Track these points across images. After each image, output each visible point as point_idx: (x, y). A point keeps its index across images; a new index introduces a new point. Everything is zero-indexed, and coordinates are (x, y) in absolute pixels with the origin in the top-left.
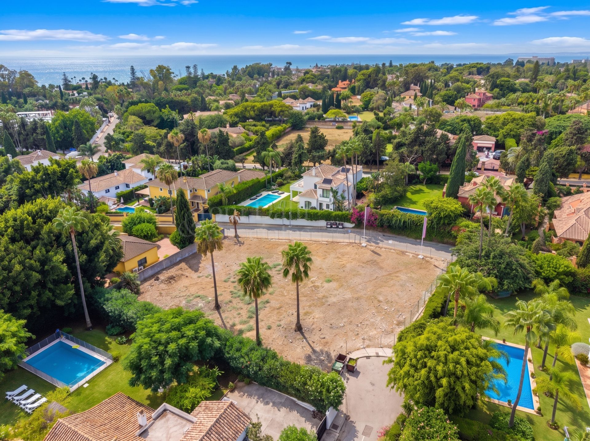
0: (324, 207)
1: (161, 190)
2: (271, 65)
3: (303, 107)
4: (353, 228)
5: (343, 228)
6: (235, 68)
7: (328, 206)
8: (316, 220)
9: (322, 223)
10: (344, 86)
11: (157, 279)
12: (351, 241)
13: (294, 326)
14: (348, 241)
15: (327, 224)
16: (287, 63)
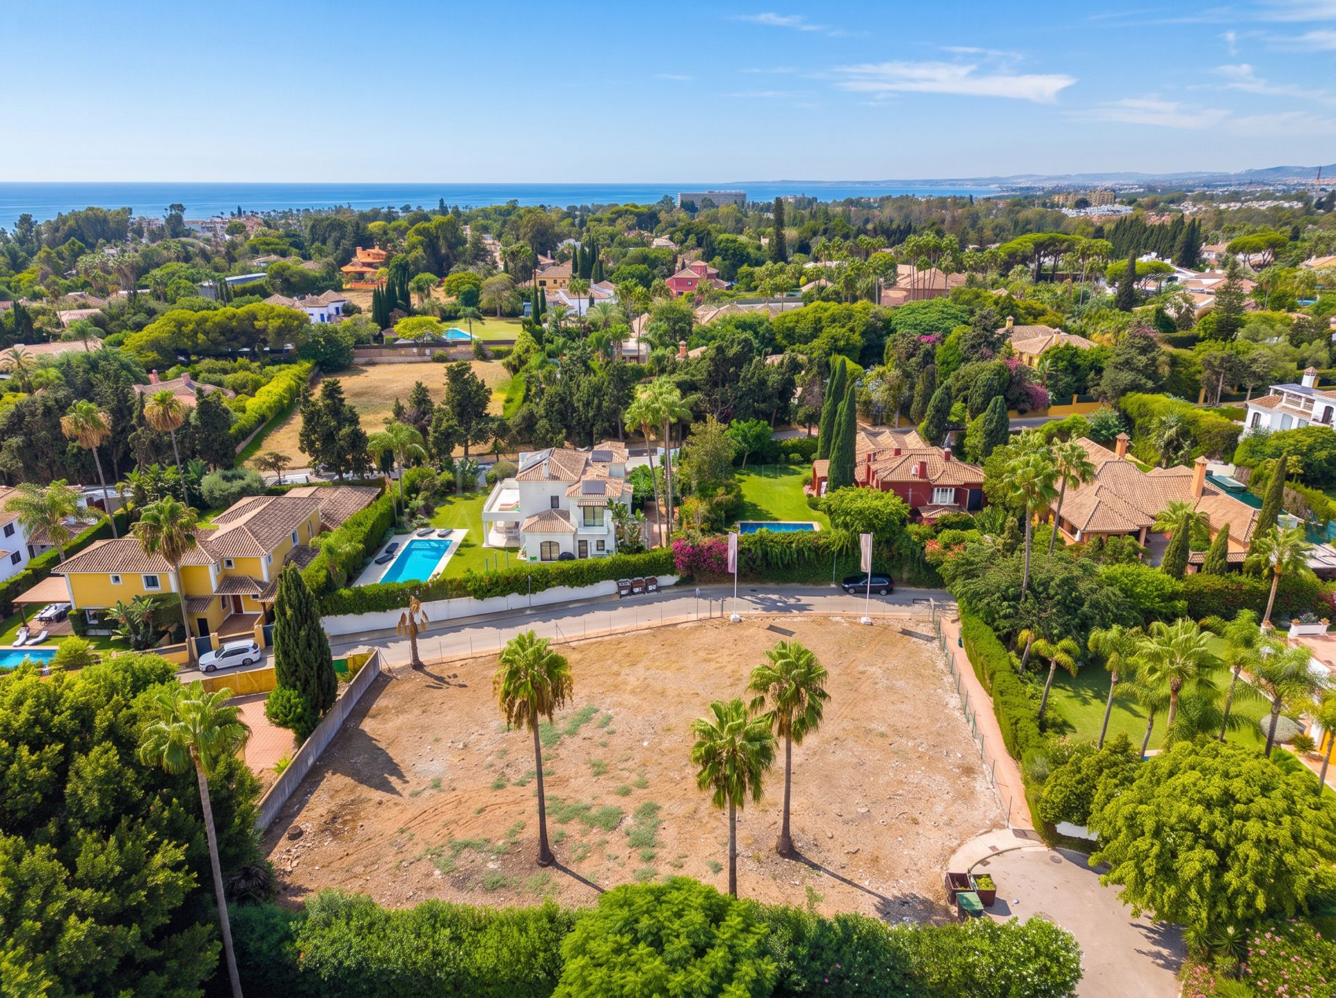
0: (592, 549)
1: (117, 579)
2: (130, 211)
3: (322, 316)
4: (677, 584)
5: (659, 589)
6: (25, 221)
7: (601, 544)
8: (592, 583)
9: (607, 587)
10: (369, 260)
11: (297, 835)
12: (701, 615)
13: (773, 842)
14: (694, 617)
15: (621, 588)
16: (172, 207)
